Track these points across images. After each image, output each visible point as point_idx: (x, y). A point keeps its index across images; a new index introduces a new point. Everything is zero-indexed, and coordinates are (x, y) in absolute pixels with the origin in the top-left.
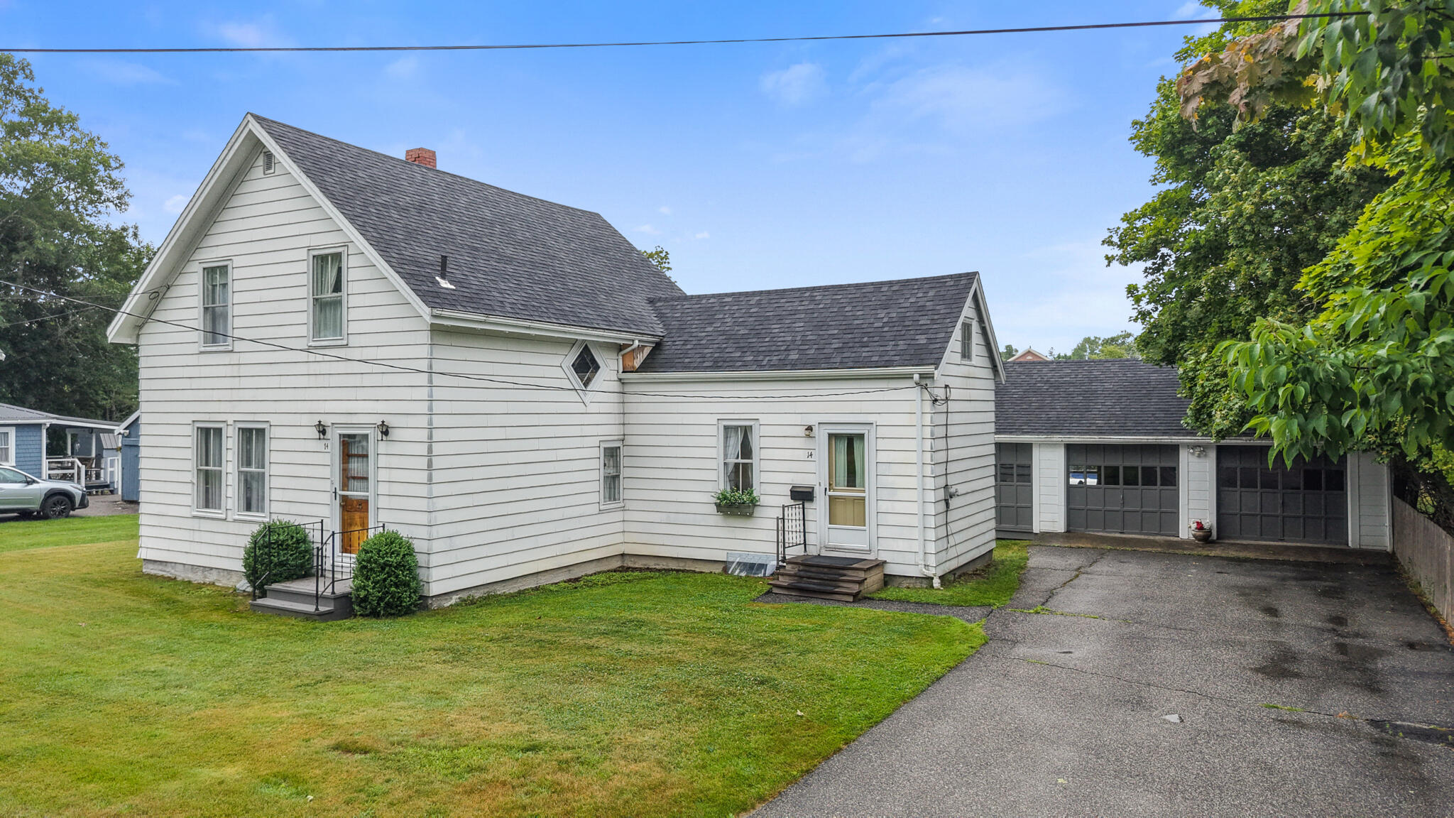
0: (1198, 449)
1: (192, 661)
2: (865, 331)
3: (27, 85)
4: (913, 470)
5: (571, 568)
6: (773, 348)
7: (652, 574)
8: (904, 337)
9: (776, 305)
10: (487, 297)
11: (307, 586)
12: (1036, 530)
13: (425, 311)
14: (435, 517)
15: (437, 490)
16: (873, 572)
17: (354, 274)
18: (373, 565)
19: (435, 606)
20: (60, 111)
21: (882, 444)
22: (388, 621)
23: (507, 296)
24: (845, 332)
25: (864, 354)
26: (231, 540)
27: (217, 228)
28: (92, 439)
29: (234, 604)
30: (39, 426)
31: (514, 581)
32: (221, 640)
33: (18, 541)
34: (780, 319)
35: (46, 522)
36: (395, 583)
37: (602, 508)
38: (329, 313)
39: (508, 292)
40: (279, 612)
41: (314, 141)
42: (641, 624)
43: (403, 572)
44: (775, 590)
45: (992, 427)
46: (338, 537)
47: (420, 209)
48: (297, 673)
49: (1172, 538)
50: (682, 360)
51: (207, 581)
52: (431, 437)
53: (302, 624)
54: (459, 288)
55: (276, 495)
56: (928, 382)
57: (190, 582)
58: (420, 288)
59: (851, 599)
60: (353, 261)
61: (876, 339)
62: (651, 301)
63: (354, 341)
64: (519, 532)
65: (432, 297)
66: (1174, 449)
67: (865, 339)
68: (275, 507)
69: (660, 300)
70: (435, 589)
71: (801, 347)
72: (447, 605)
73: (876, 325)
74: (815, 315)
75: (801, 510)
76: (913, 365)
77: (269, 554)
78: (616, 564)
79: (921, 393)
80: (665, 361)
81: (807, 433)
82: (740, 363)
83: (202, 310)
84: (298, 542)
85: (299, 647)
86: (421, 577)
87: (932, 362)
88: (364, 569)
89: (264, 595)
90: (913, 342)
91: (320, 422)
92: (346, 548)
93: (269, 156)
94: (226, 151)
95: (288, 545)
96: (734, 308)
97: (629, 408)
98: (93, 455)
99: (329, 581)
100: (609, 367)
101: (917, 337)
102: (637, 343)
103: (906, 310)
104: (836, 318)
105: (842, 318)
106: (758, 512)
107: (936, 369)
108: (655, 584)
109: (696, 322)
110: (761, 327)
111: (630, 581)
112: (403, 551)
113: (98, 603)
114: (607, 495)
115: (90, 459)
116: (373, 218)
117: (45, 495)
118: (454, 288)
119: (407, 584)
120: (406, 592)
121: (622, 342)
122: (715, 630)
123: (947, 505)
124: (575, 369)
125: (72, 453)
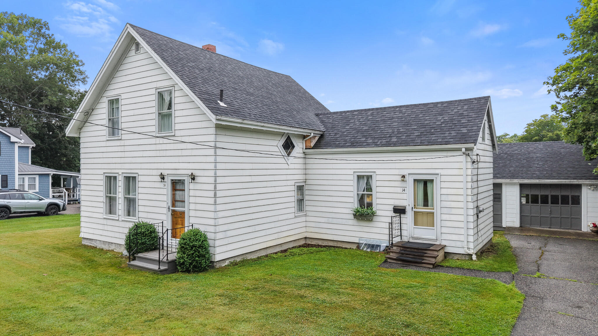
0: (593, 187)
1: (93, 300)
2: (431, 126)
3: (47, 32)
4: (461, 198)
5: (282, 245)
6: (382, 136)
7: (322, 249)
8: (454, 129)
9: (382, 115)
10: (242, 111)
11: (154, 255)
12: (504, 225)
13: (213, 117)
14: (218, 221)
15: (219, 208)
16: (441, 251)
17: (178, 100)
18: (187, 246)
19: (218, 266)
20: (59, 43)
21: (443, 185)
22: (195, 275)
23: (252, 111)
24: (421, 127)
25: (433, 138)
26: (121, 230)
27: (115, 80)
28: (71, 180)
29: (120, 263)
30: (48, 175)
31: (256, 252)
32: (110, 286)
33: (34, 226)
34: (384, 121)
35: (47, 217)
36: (198, 256)
37: (296, 215)
38: (166, 120)
39: (252, 109)
40: (141, 269)
41: (159, 37)
42: (325, 281)
43: (202, 250)
44: (389, 260)
45: (491, 176)
46: (170, 232)
47: (209, 70)
48: (146, 311)
49: (578, 231)
50: (335, 143)
51: (110, 249)
52: (216, 181)
53: (152, 276)
54: (229, 107)
55: (141, 209)
56: (469, 152)
57: (102, 249)
58: (210, 106)
59: (432, 266)
60: (177, 94)
61: (438, 130)
62: (317, 115)
63: (178, 133)
64: (258, 228)
65: (216, 110)
66: (579, 187)
67: (433, 131)
68: (141, 215)
69: (321, 114)
70: (217, 258)
71: (397, 135)
72: (223, 265)
73: (437, 123)
74: (403, 119)
75: (399, 218)
76: (461, 144)
77: (137, 239)
78: (302, 242)
79: (466, 157)
80: (326, 143)
81: (402, 179)
82: (365, 144)
83: (108, 120)
84: (151, 232)
85: (148, 292)
86: (211, 252)
87: (472, 141)
88: (183, 248)
89: (134, 259)
90: (459, 132)
91: (161, 173)
92: (174, 236)
93: (138, 45)
94: (117, 42)
95: (146, 234)
96: (359, 117)
97: (308, 166)
98: (72, 187)
99: (165, 253)
100: (299, 147)
101: (461, 129)
102: (312, 135)
103: (453, 116)
104: (415, 121)
105: (418, 120)
106: (375, 219)
107: (475, 145)
108: (324, 255)
109: (340, 124)
110: (375, 126)
111: (312, 253)
112: (202, 239)
113: (56, 261)
114: (298, 209)
115: (70, 189)
116: (186, 72)
117: (47, 205)
118: (227, 106)
119: (204, 256)
120: (203, 260)
121: (305, 134)
122: (367, 286)
123: (478, 216)
124: (283, 147)
125: (63, 187)
